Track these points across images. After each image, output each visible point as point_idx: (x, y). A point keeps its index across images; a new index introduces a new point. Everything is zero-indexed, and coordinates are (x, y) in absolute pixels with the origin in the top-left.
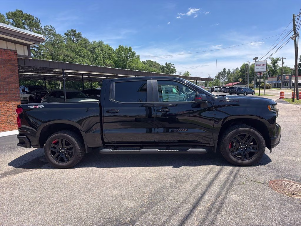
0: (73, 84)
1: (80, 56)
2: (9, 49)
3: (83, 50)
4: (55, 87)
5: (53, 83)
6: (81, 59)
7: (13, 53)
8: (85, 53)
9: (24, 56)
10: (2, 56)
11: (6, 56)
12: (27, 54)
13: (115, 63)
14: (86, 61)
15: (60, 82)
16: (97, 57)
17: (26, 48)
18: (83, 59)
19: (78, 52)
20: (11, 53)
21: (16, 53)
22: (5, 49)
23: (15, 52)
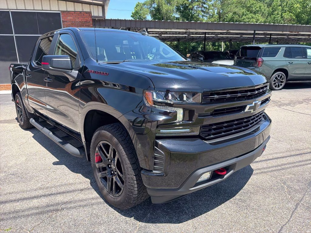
0: (237, 45)
1: (251, 12)
2: (84, 11)
3: (255, 4)
4: (218, 49)
5: (217, 44)
6: (250, 15)
7: (88, 15)
8: (257, 7)
9: (98, 17)
10: (78, 19)
11: (82, 18)
12: (101, 15)
13: (297, 16)
14: (256, 18)
15: (223, 44)
16: (273, 11)
17: (100, 8)
18: (253, 15)
19: (249, 7)
20: (87, 15)
21: (90, 15)
22: (80, 12)
23: (90, 13)
